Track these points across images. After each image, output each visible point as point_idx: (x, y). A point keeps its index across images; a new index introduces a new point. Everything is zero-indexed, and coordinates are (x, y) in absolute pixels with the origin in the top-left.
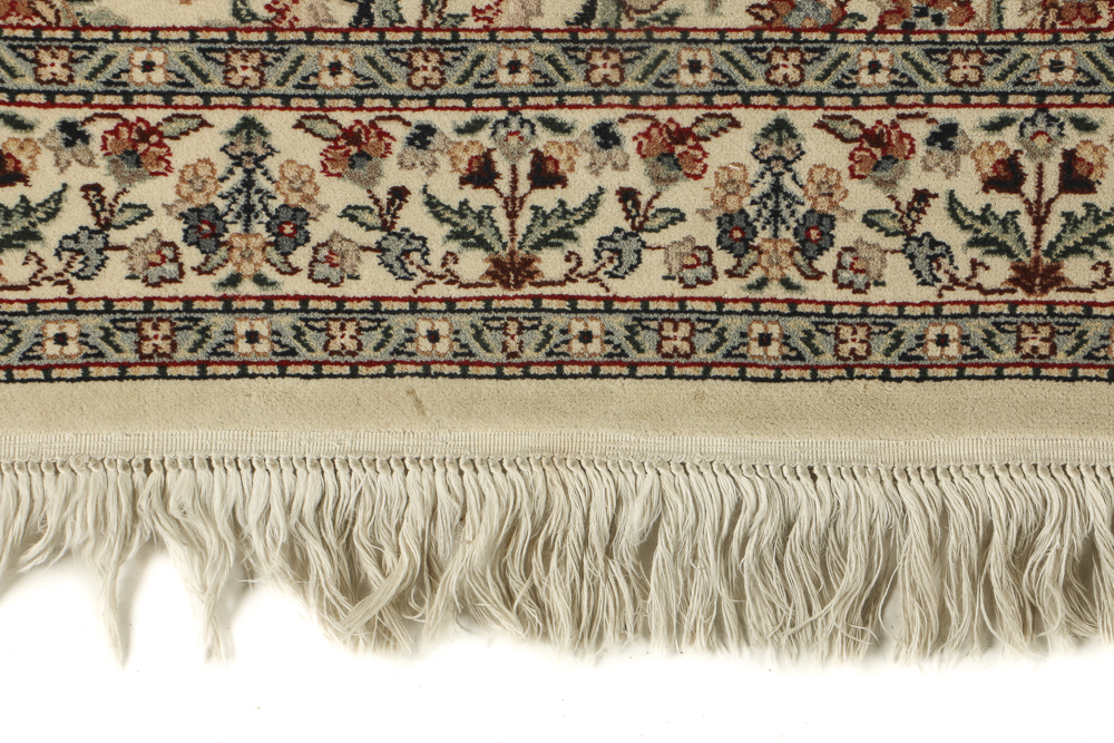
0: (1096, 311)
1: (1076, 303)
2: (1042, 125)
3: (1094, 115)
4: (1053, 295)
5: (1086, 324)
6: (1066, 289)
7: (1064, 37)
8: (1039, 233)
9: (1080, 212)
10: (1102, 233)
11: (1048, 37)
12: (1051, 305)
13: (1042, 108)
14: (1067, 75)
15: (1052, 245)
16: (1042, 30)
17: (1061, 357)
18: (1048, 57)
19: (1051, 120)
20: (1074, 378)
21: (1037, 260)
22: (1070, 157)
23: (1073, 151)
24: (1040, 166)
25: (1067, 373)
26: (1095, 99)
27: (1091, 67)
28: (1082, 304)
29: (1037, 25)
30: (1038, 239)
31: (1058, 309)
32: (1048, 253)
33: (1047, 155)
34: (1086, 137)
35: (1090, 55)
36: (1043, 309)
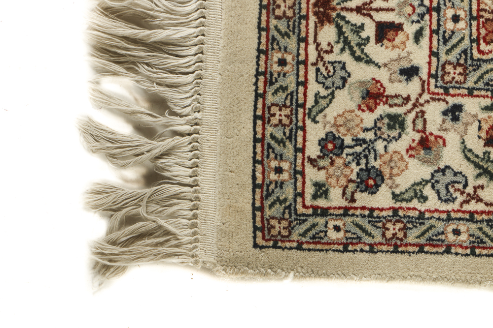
0: (303, 45)
1: (307, 33)
2: (419, 10)
3: (425, 41)
4: (313, 19)
5: (294, 38)
6: (316, 27)
7: (474, 23)
8: (351, 10)
9: (364, 35)
10: (351, 48)
11: (475, 14)
12: (306, 17)
13: (429, 10)
14: (450, 25)
15: (343, 18)
16: (479, 10)
17: (273, 22)
18: (462, 14)
19: (422, 16)
20: (260, 29)
21: (334, 9)
22: (399, 27)
23: (402, 30)
24: (393, 10)
25: (264, 25)
26: (435, 43)
27: (454, 40)
28: (307, 36)
29: (482, 6)
30: (347, 9)
31: (304, 22)
32: (338, 15)
33: (400, 14)
34: (411, 37)
35: (463, 39)
36: (304, 13)
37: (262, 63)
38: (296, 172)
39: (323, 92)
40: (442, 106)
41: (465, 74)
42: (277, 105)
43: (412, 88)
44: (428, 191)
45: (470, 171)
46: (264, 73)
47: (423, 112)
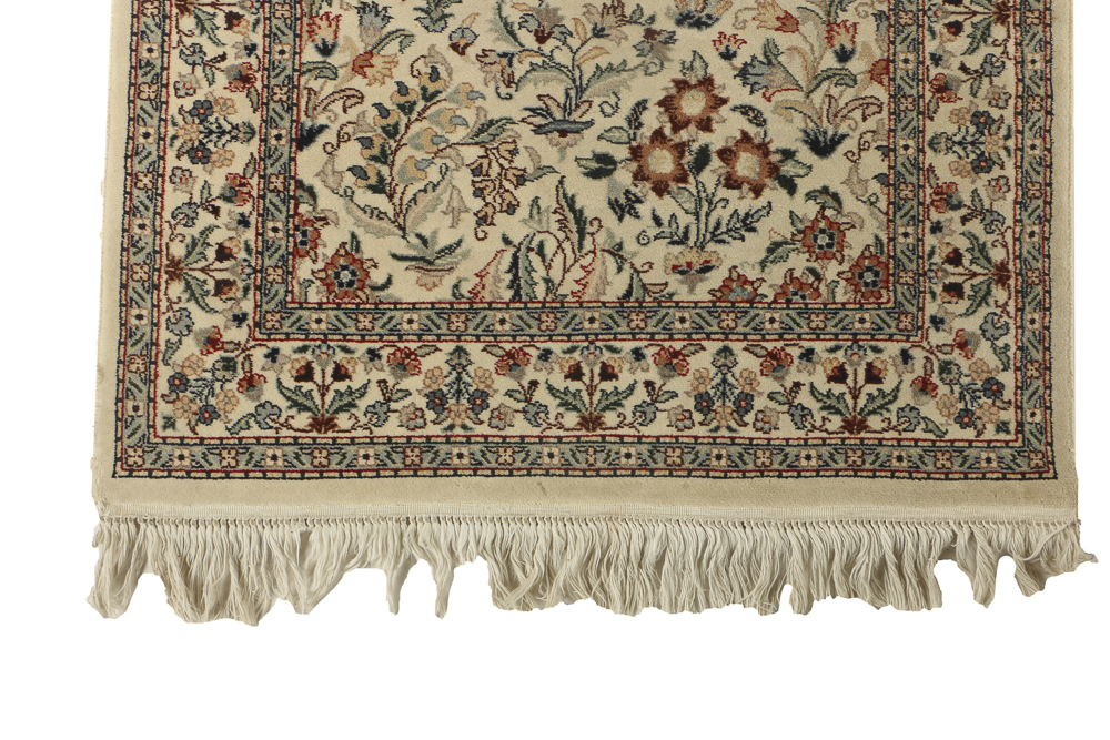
0: (884, 442)
1: (874, 439)
2: (856, 350)
3: (881, 345)
4: (863, 435)
5: (879, 449)
6: (869, 432)
7: (865, 306)
8: (855, 403)
9: (876, 393)
10: (887, 403)
11: (858, 306)
12: (862, 439)
13: (855, 341)
14: (867, 325)
15: (862, 410)
16: (855, 303)
17: (867, 466)
18: (858, 316)
19: (860, 347)
20: (874, 477)
21: (855, 417)
22: (870, 366)
23: (872, 363)
24: (855, 370)
25: (870, 474)
26: (882, 337)
27: (879, 321)
28: (877, 439)
29: (852, 301)
30: (855, 407)
31: (866, 442)
32: (860, 414)
33: (859, 365)
34: (877, 356)
35: (878, 315)
36: (858, 442)
37: (902, 475)
38: (989, 447)
39: (923, 425)
40: (932, 331)
41: (906, 314)
42: (935, 463)
43: (919, 355)
44: (1000, 343)
45: (983, 311)
46: (910, 473)
47: (937, 346)
